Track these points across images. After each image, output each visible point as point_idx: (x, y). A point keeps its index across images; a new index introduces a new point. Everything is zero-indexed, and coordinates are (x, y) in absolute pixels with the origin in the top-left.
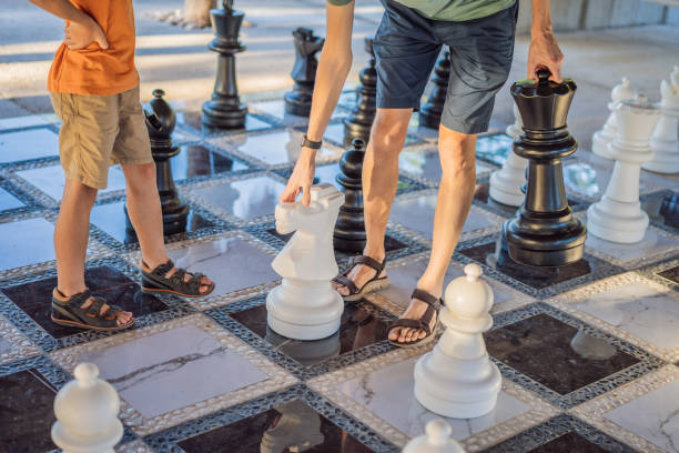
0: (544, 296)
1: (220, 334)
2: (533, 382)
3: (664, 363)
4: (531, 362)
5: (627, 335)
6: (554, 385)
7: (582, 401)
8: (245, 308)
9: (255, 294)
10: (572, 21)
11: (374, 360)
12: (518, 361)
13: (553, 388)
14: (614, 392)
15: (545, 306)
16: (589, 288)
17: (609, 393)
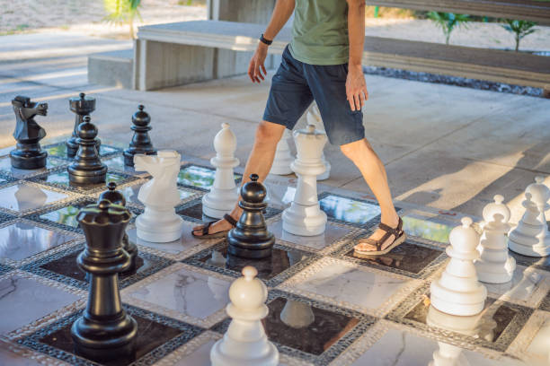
0: (274, 284)
1: (38, 357)
2: (294, 350)
3: (377, 319)
4: (286, 335)
5: (343, 303)
6: (309, 349)
7: (333, 358)
8: (50, 333)
9: (53, 320)
10: (208, 73)
11: (171, 355)
12: (278, 336)
13: (309, 352)
14: (352, 346)
15: (279, 291)
16: (303, 273)
17: (349, 347)
